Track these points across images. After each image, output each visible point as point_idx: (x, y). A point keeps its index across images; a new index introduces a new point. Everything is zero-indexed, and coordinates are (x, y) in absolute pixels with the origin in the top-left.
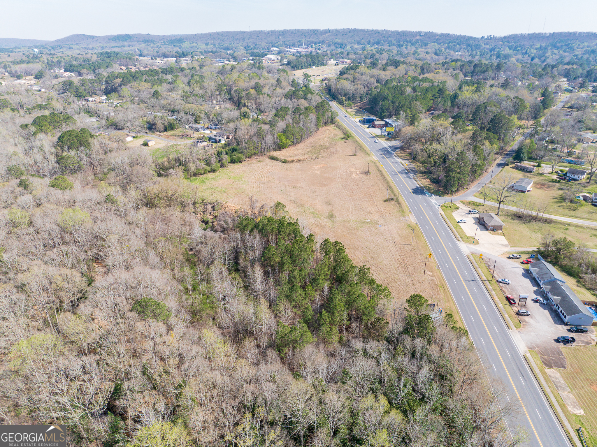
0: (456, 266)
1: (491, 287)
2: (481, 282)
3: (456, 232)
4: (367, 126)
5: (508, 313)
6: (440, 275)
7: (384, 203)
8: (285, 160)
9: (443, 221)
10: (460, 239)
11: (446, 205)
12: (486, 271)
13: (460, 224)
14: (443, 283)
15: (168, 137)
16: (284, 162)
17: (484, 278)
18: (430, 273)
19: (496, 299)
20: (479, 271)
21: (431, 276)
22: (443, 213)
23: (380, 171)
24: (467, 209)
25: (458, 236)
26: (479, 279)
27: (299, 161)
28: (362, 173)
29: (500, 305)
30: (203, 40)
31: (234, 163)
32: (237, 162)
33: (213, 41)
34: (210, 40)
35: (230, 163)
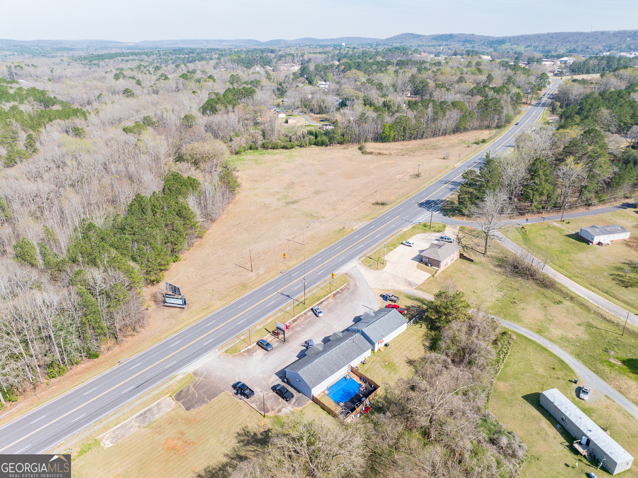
2: (291, 301)
5: (249, 337)
6: (268, 278)
12: (321, 295)
13: (401, 245)
16: (362, 153)
18: (262, 273)
19: (270, 320)
20: (314, 291)
22: (406, 230)
23: (434, 177)
29: (259, 327)
30: (527, 42)
31: (318, 146)
32: (322, 145)
33: (537, 44)
34: (535, 42)
35: (313, 144)
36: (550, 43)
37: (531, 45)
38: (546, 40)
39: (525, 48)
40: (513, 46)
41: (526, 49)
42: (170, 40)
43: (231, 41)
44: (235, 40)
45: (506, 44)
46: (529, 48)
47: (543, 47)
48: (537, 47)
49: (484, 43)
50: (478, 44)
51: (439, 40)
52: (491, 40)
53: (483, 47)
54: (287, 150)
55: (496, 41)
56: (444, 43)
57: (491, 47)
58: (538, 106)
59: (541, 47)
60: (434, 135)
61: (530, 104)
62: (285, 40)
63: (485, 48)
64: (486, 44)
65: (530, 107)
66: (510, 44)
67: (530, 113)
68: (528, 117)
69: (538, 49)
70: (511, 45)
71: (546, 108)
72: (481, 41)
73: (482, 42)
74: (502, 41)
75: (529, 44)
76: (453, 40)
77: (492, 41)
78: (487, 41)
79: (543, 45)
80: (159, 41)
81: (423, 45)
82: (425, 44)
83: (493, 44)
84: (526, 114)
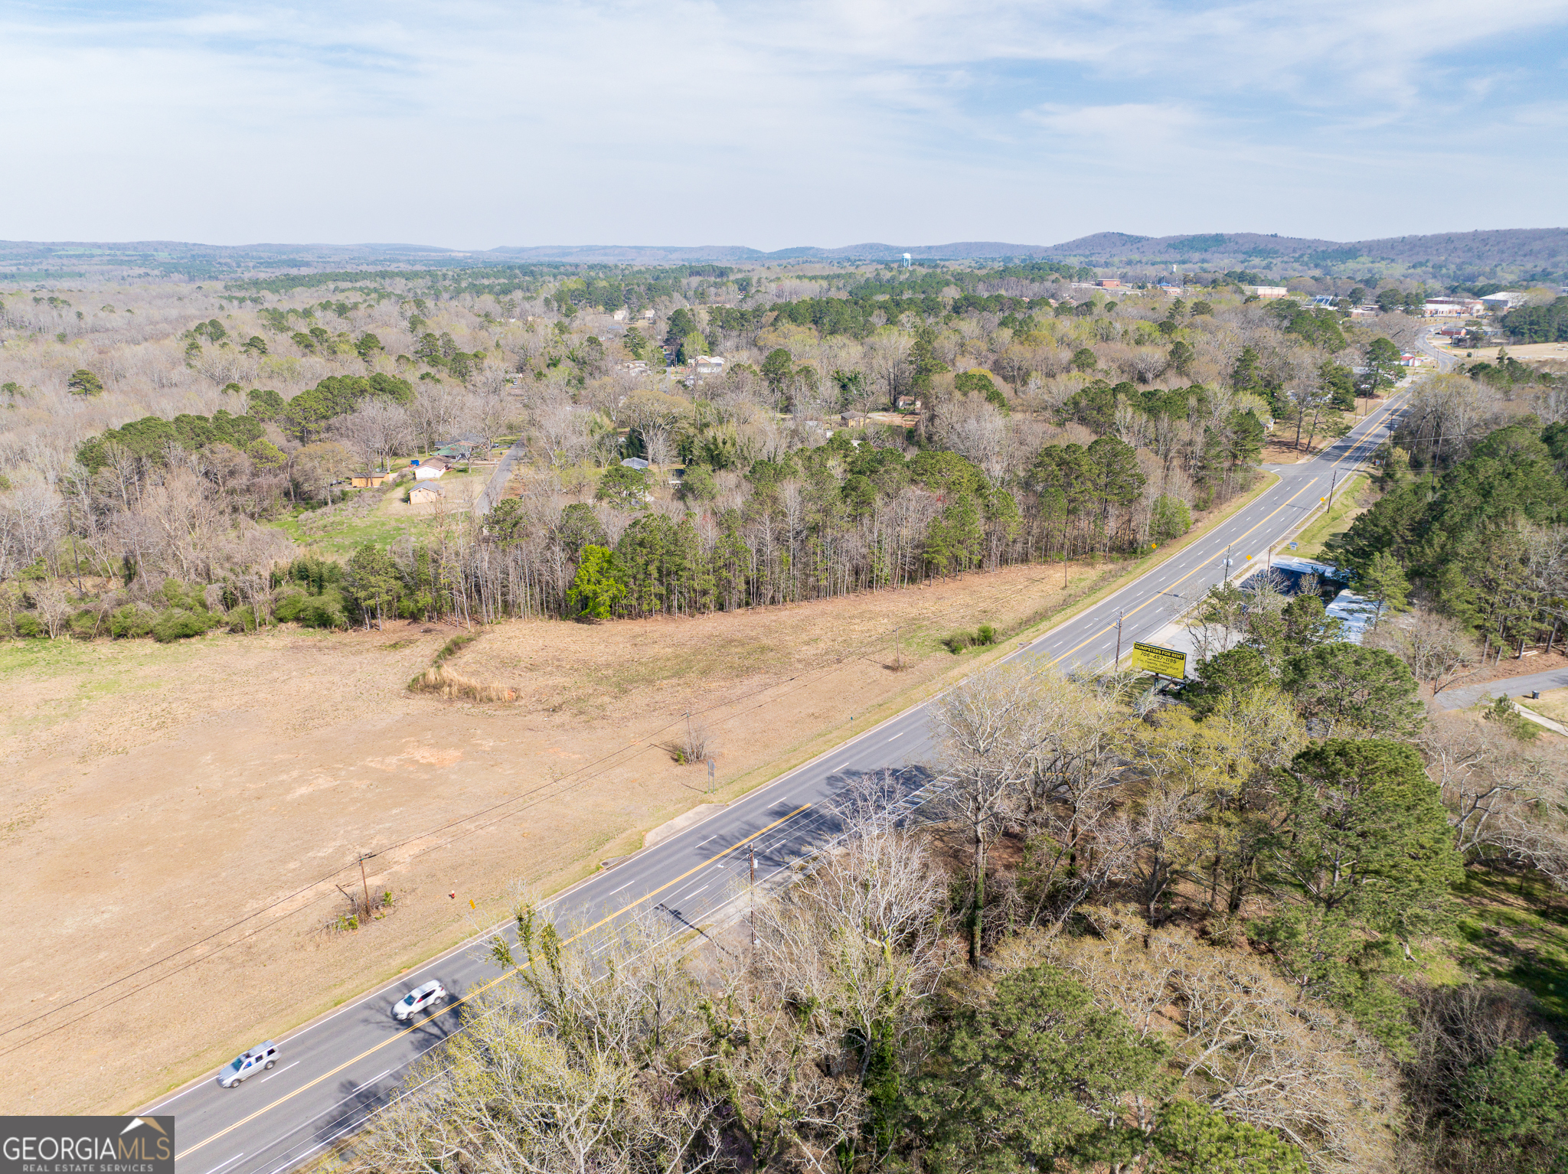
30: (1418, 253)
32: (322, 626)
33: (1443, 258)
34: (1438, 255)
35: (292, 621)
37: (1427, 261)
38: (1470, 250)
39: (1409, 268)
40: (1377, 265)
41: (1412, 271)
42: (552, 247)
43: (691, 250)
44: (701, 249)
45: (1358, 259)
46: (1419, 270)
47: (1460, 267)
48: (1441, 267)
49: (1302, 256)
50: (1286, 259)
51: (1185, 249)
52: (1320, 249)
53: (1296, 265)
55: (1333, 251)
56: (1196, 256)
57: (1316, 266)
58: (1338, 457)
59: (1453, 267)
61: (1308, 450)
62: (817, 249)
63: (1300, 268)
64: (1306, 258)
65: (1305, 460)
66: (1371, 259)
67: (1293, 483)
68: (1276, 504)
69: (1444, 271)
70: (1373, 262)
71: (1363, 466)
72: (1294, 251)
73: (1297, 255)
74: (1350, 252)
75: (1422, 258)
76: (1222, 249)
77: (1323, 252)
78: (1309, 251)
79: (1458, 261)
80: (531, 249)
81: (1140, 262)
82: (1144, 260)
83: (1325, 259)
84: (1275, 493)
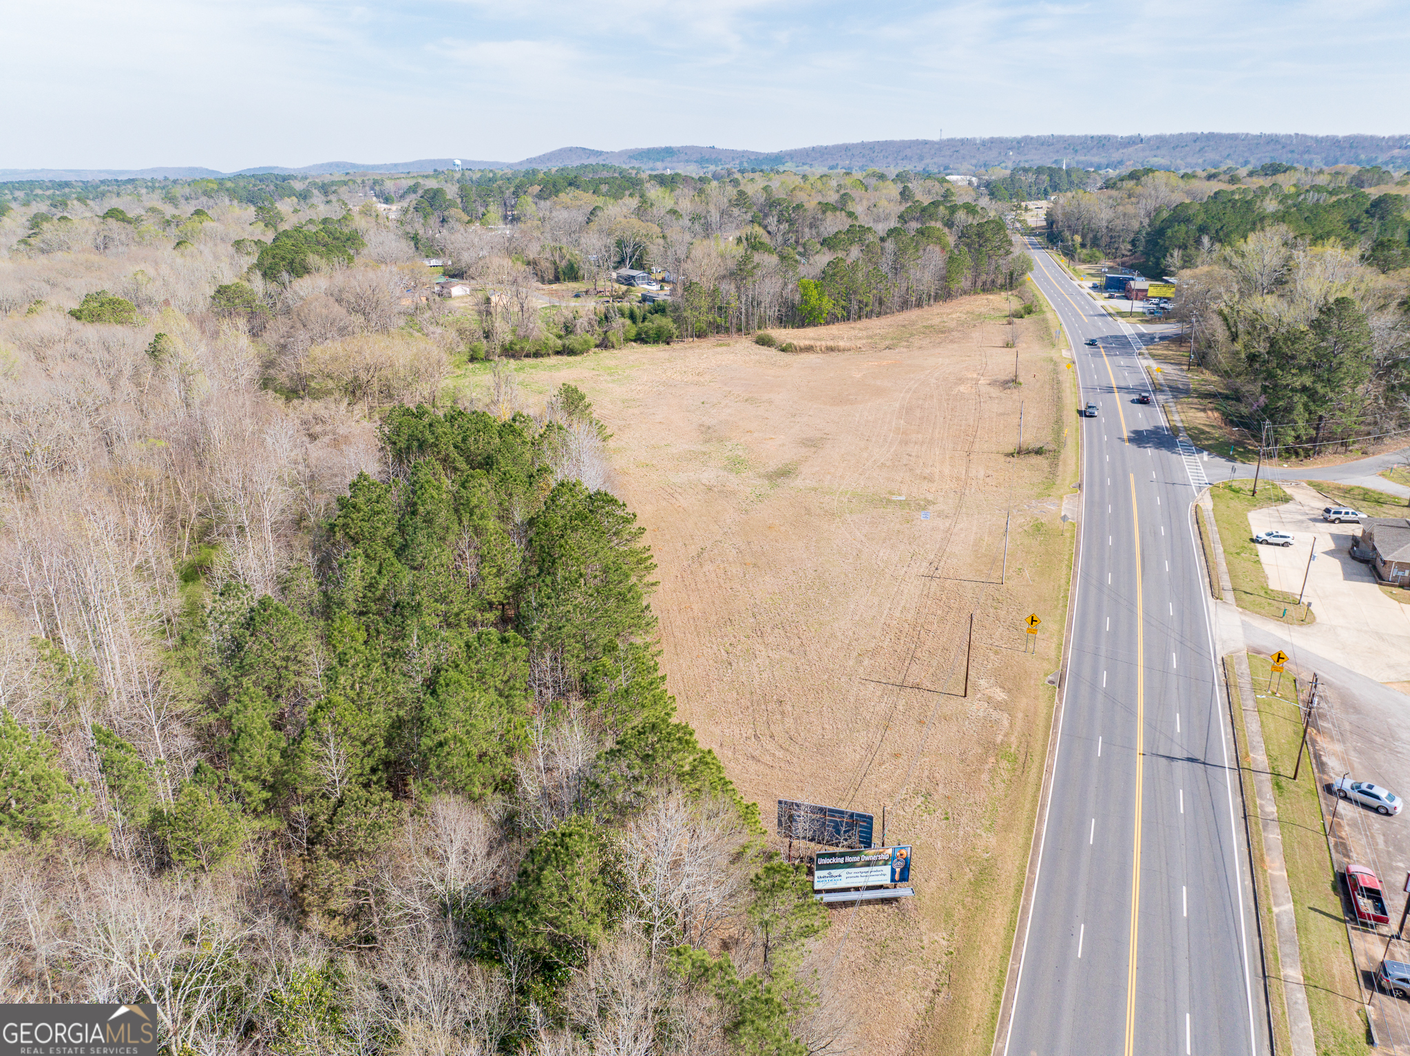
0: (1149, 689)
1: (1271, 809)
2: (1230, 778)
3: (1223, 567)
4: (1107, 295)
5: (1307, 962)
6: (1042, 711)
7: (1002, 459)
8: (790, 345)
9: (1192, 529)
10: (1229, 596)
11: (1235, 485)
12: (1287, 734)
13: (1258, 546)
14: (1038, 747)
15: (551, 293)
16: (783, 350)
17: (1259, 758)
18: (1000, 695)
19: (1276, 868)
20: (1252, 725)
21: (998, 706)
22: (1207, 504)
23: (1059, 382)
24: (1318, 504)
25: (1226, 582)
26: (1227, 758)
27: (831, 349)
28: (993, 383)
29: (1283, 909)
31: (646, 342)
32: (656, 342)
35: (635, 341)
36: (872, 161)
38: (863, 156)
49: (741, 163)
51: (645, 159)
52: (753, 158)
54: (578, 358)
56: (659, 164)
60: (905, 305)
72: (733, 159)
73: (737, 162)
75: (833, 163)
76: (675, 159)
77: (755, 159)
78: (745, 159)
83: (759, 165)
